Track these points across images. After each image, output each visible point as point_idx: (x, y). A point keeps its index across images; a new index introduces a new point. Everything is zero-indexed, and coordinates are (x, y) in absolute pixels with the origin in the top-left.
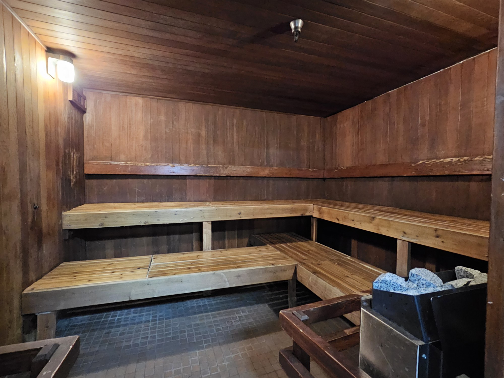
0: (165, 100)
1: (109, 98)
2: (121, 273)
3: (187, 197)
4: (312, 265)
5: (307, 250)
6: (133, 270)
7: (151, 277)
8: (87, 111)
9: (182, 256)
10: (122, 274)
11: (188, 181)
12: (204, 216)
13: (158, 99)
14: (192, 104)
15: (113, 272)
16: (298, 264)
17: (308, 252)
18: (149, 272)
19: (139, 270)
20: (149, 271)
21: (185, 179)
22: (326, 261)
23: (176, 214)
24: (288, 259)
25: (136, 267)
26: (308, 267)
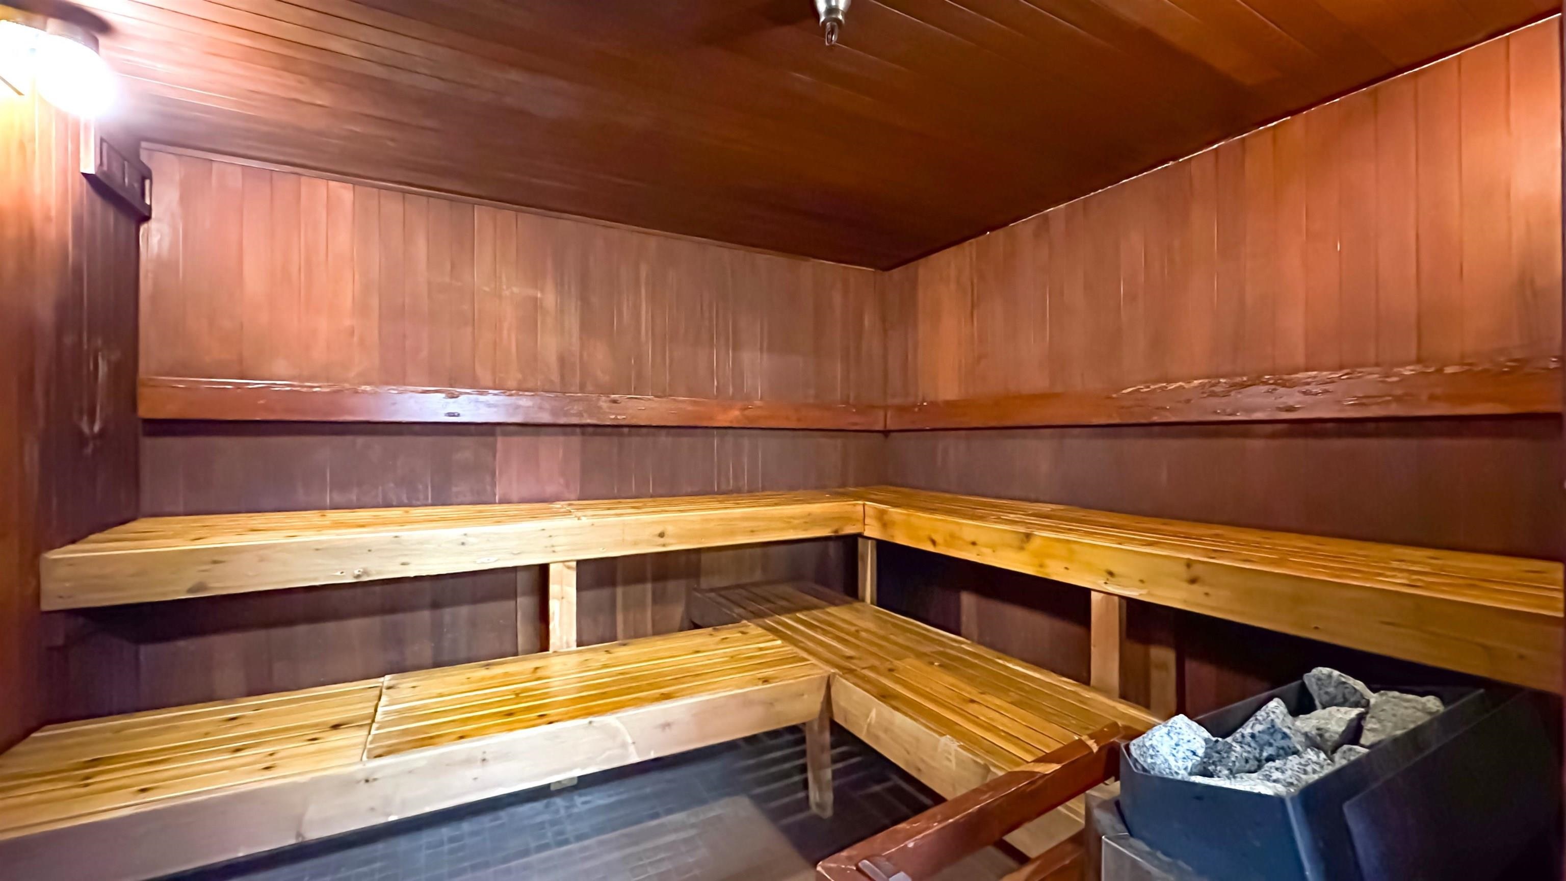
0: (429, 196)
1: (235, 179)
2: (270, 749)
3: (498, 491)
4: (872, 675)
5: (853, 629)
6: (314, 736)
7: (380, 756)
8: (153, 215)
9: (484, 673)
10: (271, 755)
11: (500, 441)
12: (553, 546)
13: (404, 192)
14: (513, 213)
15: (238, 750)
16: (834, 674)
17: (856, 634)
18: (370, 738)
19: (334, 732)
20: (373, 732)
21: (493, 434)
22: (908, 660)
23: (463, 544)
24: (805, 660)
25: (323, 723)
26: (863, 681)
